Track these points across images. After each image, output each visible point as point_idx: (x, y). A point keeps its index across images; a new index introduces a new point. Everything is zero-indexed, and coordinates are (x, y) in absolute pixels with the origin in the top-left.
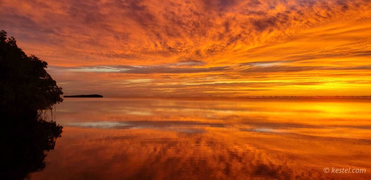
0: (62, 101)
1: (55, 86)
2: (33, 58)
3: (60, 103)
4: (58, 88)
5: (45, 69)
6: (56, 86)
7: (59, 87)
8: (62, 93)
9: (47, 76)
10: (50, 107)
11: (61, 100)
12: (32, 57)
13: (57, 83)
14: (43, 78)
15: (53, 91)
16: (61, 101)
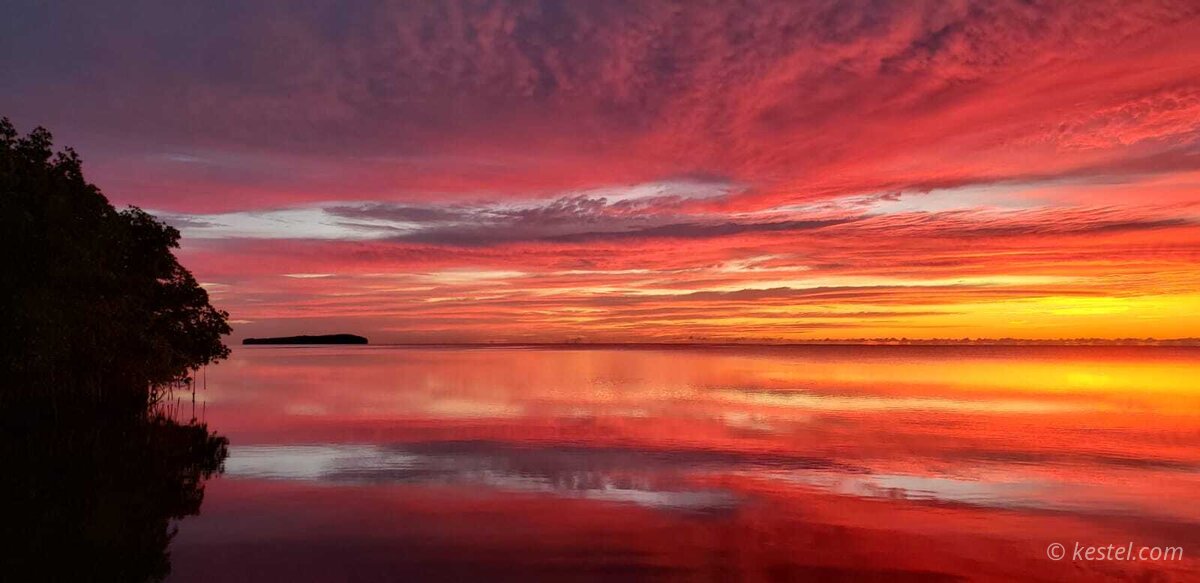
0: (226, 353)
1: (205, 308)
2: (134, 216)
3: (221, 361)
4: (214, 314)
5: (173, 250)
6: (208, 306)
7: (217, 311)
8: (227, 330)
9: (181, 274)
10: (184, 376)
11: (223, 352)
12: (132, 211)
13: (210, 298)
14: (169, 281)
15: (198, 322)
16: (224, 357)
